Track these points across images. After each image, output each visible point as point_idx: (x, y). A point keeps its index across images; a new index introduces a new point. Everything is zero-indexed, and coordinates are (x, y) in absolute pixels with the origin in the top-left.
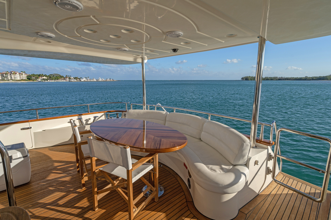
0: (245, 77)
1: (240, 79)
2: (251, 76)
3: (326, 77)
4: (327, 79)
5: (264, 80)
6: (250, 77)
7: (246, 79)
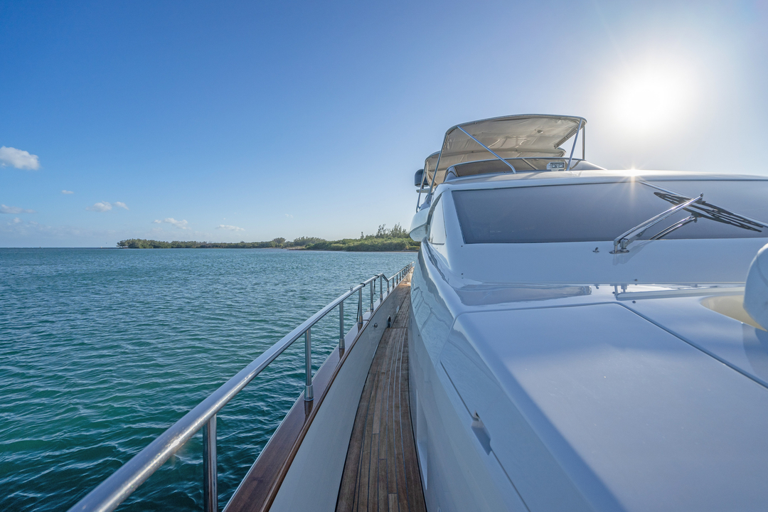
0: (128, 242)
1: (115, 245)
2: (142, 239)
3: (270, 242)
4: (272, 246)
5: (172, 247)
6: (139, 240)
7: (132, 245)
